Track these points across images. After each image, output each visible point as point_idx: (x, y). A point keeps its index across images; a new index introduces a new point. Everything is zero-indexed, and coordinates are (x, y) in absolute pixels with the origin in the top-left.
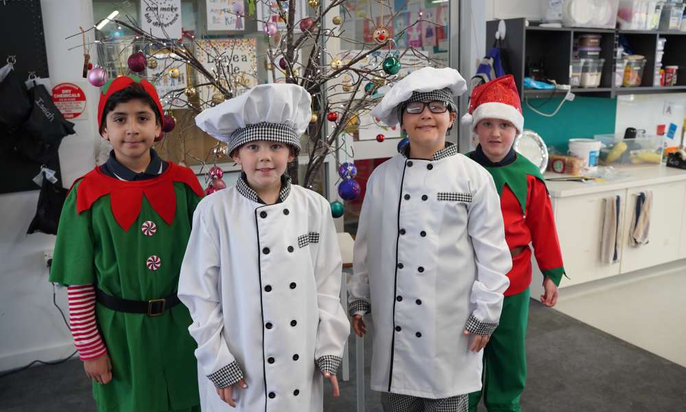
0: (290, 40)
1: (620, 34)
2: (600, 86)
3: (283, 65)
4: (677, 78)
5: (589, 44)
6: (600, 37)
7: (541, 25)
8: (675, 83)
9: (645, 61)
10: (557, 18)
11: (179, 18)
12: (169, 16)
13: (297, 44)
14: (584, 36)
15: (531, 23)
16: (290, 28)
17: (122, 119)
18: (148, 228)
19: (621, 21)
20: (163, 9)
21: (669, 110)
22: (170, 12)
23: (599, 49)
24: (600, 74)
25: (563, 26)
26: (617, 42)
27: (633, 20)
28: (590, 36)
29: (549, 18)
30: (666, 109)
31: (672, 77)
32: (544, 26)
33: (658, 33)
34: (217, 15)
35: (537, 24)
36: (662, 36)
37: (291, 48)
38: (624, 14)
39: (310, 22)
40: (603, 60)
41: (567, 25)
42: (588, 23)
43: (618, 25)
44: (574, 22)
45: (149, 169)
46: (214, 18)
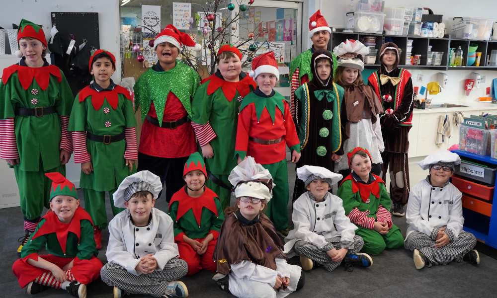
0: (213, 36)
1: (386, 37)
2: (375, 64)
3: (210, 47)
4: (421, 61)
5: (369, 41)
6: (376, 38)
7: (344, 31)
8: (419, 63)
9: (401, 51)
10: (351, 27)
11: (160, 23)
12: (155, 22)
13: (216, 38)
14: (367, 37)
15: (337, 30)
16: (213, 32)
17: (99, 65)
18: (106, 110)
19: (386, 30)
20: (152, 18)
21: (420, 79)
22: (155, 20)
23: (375, 44)
24: (375, 57)
25: (354, 32)
26: (384, 41)
27: (392, 29)
28: (370, 37)
29: (348, 27)
30: (418, 79)
31: (417, 60)
32: (345, 32)
33: (408, 37)
34: (177, 22)
35: (342, 30)
36: (410, 39)
37: (214, 40)
38: (386, 26)
39: (222, 29)
40: (377, 50)
41: (356, 31)
42: (367, 30)
43: (384, 32)
44: (360, 30)
45: (109, 87)
46: (176, 23)
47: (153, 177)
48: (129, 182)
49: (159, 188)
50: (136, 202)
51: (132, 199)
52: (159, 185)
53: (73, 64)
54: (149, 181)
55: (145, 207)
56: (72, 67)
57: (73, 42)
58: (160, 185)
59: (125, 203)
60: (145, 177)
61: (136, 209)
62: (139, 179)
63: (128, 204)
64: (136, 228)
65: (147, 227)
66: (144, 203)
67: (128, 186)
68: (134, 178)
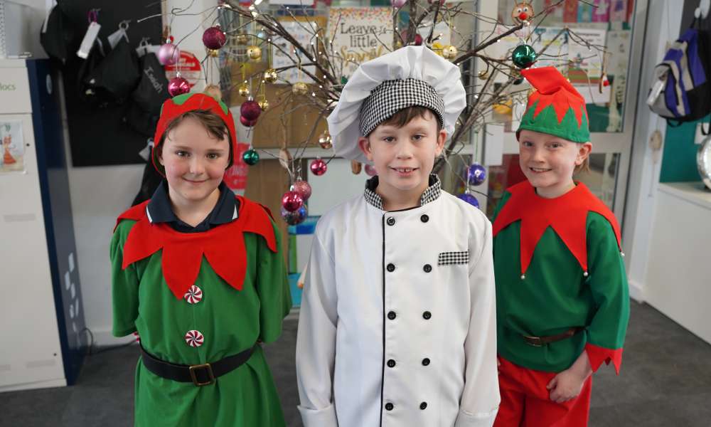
47: (441, 67)
48: (371, 79)
49: (458, 103)
50: (391, 139)
51: (381, 129)
52: (457, 92)
53: (92, 81)
54: (431, 78)
55: (416, 156)
56: (89, 86)
57: (94, 30)
58: (461, 93)
59: (361, 143)
60: (417, 66)
61: (390, 162)
62: (399, 68)
63: (369, 145)
64: (388, 215)
65: (419, 212)
66: (414, 143)
67: (368, 94)
68: (385, 66)
